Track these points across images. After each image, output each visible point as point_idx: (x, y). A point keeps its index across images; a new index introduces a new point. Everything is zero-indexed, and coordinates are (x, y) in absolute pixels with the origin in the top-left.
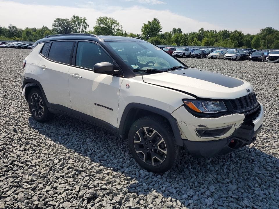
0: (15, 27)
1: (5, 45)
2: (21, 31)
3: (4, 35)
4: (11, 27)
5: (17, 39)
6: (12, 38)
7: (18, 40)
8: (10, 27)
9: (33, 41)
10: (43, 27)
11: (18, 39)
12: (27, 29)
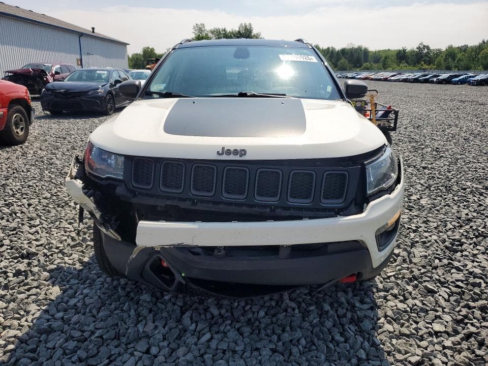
0: (428, 47)
1: (397, 78)
2: (439, 53)
3: (407, 62)
4: (422, 47)
5: (425, 66)
6: (418, 65)
7: (426, 69)
8: (419, 48)
9: (451, 70)
10: (482, 41)
11: (427, 67)
12: (451, 47)
